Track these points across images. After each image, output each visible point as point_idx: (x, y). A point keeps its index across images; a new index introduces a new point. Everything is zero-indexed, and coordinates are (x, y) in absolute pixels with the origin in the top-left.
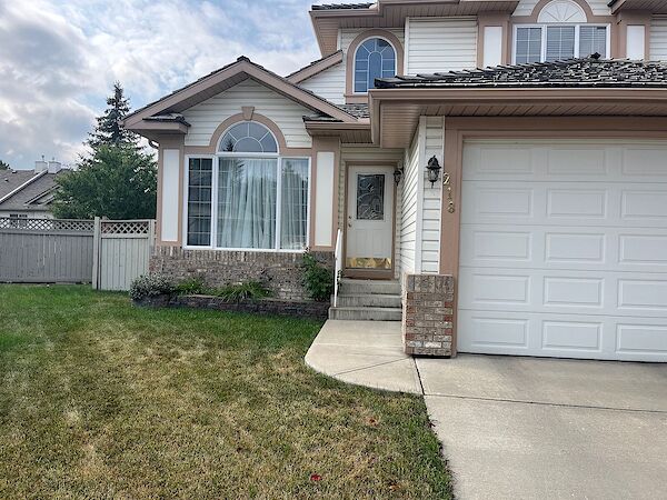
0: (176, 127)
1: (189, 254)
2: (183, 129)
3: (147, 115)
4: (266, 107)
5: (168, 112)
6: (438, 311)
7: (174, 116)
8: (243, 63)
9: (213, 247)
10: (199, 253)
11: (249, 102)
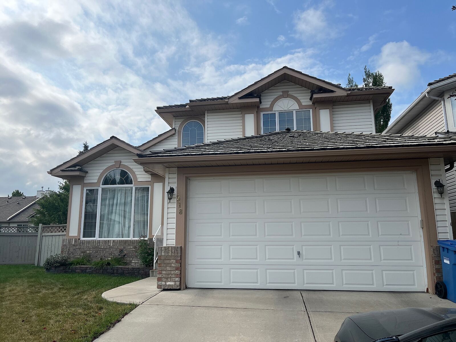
0: (77, 173)
1: (83, 242)
2: (82, 174)
3: (63, 168)
4: (127, 161)
5: (74, 166)
6: (173, 265)
7: (78, 167)
8: (114, 140)
9: (97, 238)
10: (89, 242)
11: (118, 159)
